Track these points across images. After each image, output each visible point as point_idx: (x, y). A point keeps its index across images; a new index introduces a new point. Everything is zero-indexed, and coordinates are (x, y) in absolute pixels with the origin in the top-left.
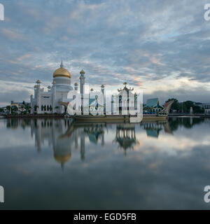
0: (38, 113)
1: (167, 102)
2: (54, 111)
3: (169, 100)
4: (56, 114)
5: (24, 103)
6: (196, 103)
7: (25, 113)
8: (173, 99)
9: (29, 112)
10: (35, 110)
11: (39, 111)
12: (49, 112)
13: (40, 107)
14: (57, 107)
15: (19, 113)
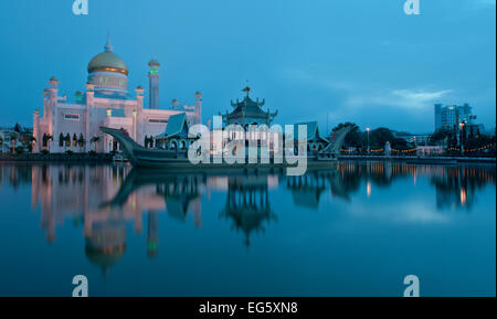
0: (52, 151)
1: (335, 130)
2: (89, 147)
3: (341, 126)
4: (92, 153)
5: (17, 128)
6: (398, 134)
7: (19, 151)
8: (347, 125)
9: (30, 148)
10: (45, 145)
11: (54, 148)
12: (76, 149)
13: (56, 138)
14: (96, 139)
15: (4, 150)
